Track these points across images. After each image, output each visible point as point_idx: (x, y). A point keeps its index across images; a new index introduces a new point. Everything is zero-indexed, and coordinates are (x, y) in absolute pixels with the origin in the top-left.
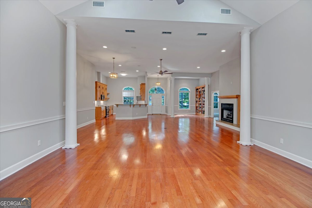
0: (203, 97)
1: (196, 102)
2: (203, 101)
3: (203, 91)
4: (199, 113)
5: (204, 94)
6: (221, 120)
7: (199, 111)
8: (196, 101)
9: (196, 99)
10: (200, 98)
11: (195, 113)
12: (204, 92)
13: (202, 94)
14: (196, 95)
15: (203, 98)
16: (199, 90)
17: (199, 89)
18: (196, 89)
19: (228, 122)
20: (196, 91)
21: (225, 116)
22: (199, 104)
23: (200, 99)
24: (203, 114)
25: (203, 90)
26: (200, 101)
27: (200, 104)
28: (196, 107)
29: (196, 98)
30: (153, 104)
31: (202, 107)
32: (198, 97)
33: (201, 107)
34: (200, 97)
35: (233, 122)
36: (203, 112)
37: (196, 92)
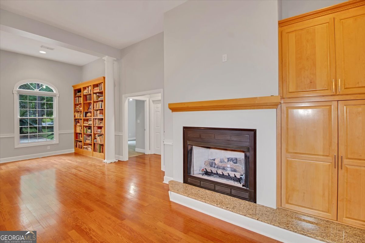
0: (97, 110)
1: (77, 121)
2: (97, 120)
3: (96, 93)
4: (85, 150)
5: (102, 101)
7: (85, 144)
8: (75, 120)
9: (76, 114)
10: (86, 113)
11: (73, 151)
12: (99, 97)
13: (94, 102)
14: (76, 105)
15: (99, 112)
16: (85, 92)
17: (85, 88)
18: (75, 90)
20: (75, 94)
22: (86, 127)
23: (89, 114)
24: (97, 154)
25: (97, 90)
26: (87, 120)
27: (90, 128)
28: (77, 135)
29: (76, 111)
31: (95, 134)
32: (81, 109)
33: (91, 135)
34: (86, 108)
36: (97, 147)
37: (75, 97)
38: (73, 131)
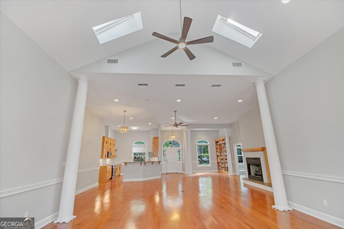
0: (224, 151)
1: (218, 156)
2: (225, 156)
3: (223, 143)
4: (222, 170)
5: (226, 147)
6: (249, 178)
7: (222, 167)
8: (217, 156)
9: (217, 153)
10: (221, 152)
11: (217, 171)
12: (224, 145)
13: (223, 147)
14: (217, 149)
15: (225, 152)
16: (220, 143)
17: (219, 141)
18: (216, 142)
19: (258, 180)
20: (216, 143)
21: (253, 173)
22: (221, 159)
23: (222, 153)
24: (226, 172)
25: (223, 142)
26: (221, 156)
27: (222, 159)
28: (218, 163)
29: (217, 152)
30: (167, 161)
31: (225, 162)
32: (219, 150)
33: (223, 163)
34: (221, 150)
35: (263, 181)
36: (226, 168)
37: (216, 145)
38: (216, 161)
